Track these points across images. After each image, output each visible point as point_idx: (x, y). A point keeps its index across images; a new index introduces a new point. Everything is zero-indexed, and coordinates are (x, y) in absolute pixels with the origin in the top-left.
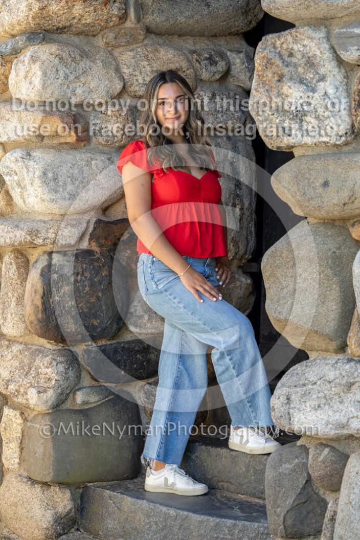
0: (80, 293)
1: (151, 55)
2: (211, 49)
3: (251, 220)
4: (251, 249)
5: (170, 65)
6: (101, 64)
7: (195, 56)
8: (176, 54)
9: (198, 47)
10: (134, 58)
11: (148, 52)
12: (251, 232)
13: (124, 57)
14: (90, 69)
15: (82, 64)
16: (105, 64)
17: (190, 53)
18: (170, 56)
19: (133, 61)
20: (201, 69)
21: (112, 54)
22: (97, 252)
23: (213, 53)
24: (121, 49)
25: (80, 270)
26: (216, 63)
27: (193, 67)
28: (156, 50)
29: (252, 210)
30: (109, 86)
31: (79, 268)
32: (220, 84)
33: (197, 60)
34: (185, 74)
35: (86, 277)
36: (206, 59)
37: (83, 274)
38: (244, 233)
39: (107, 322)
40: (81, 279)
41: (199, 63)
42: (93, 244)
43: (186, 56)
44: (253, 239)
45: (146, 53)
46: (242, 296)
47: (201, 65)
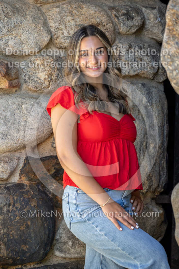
0: (11, 221)
1: (75, 11)
2: (128, 6)
3: (163, 157)
4: (163, 183)
5: (92, 20)
6: (31, 19)
7: (114, 12)
8: (97, 10)
9: (116, 4)
10: (60, 13)
11: (72, 8)
12: (163, 168)
13: (51, 13)
14: (21, 23)
15: (14, 20)
16: (35, 19)
17: (109, 9)
18: (92, 12)
19: (59, 16)
20: (119, 24)
21: (40, 10)
22: (26, 185)
23: (130, 9)
24: (48, 6)
25: (12, 201)
26: (133, 18)
27: (112, 21)
28: (80, 7)
29: (164, 149)
30: (38, 38)
31: (11, 199)
32: (136, 37)
33: (116, 16)
34: (105, 28)
35: (17, 208)
36: (124, 14)
37: (14, 205)
38: (157, 169)
39: (36, 248)
40: (13, 210)
41: (118, 18)
42: (24, 178)
43: (106, 12)
44: (165, 174)
45: (71, 9)
46: (155, 224)
47: (119, 20)
